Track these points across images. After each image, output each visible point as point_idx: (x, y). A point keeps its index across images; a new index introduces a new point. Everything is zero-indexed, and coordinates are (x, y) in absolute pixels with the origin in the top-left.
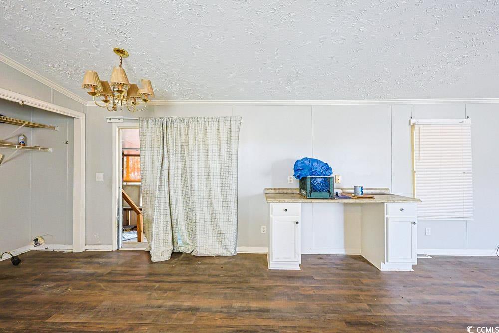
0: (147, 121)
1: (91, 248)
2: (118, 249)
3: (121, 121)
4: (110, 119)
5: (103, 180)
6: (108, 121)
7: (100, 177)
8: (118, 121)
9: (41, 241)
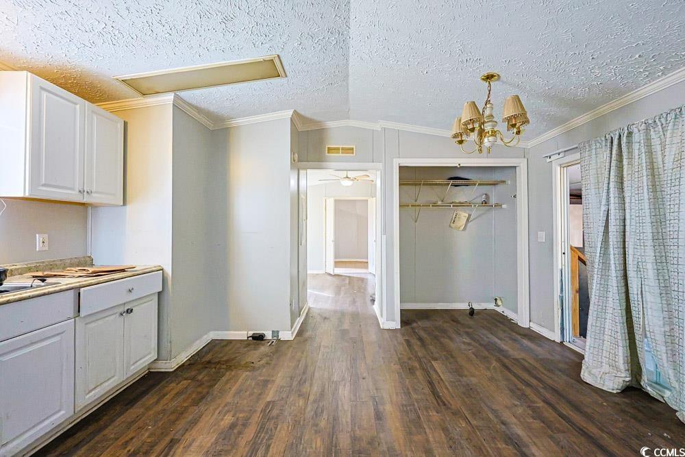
0: (590, 146)
1: (536, 328)
2: (562, 342)
3: (561, 155)
4: (550, 157)
5: (544, 241)
6: (548, 160)
7: (542, 236)
8: (557, 156)
9: (499, 302)
